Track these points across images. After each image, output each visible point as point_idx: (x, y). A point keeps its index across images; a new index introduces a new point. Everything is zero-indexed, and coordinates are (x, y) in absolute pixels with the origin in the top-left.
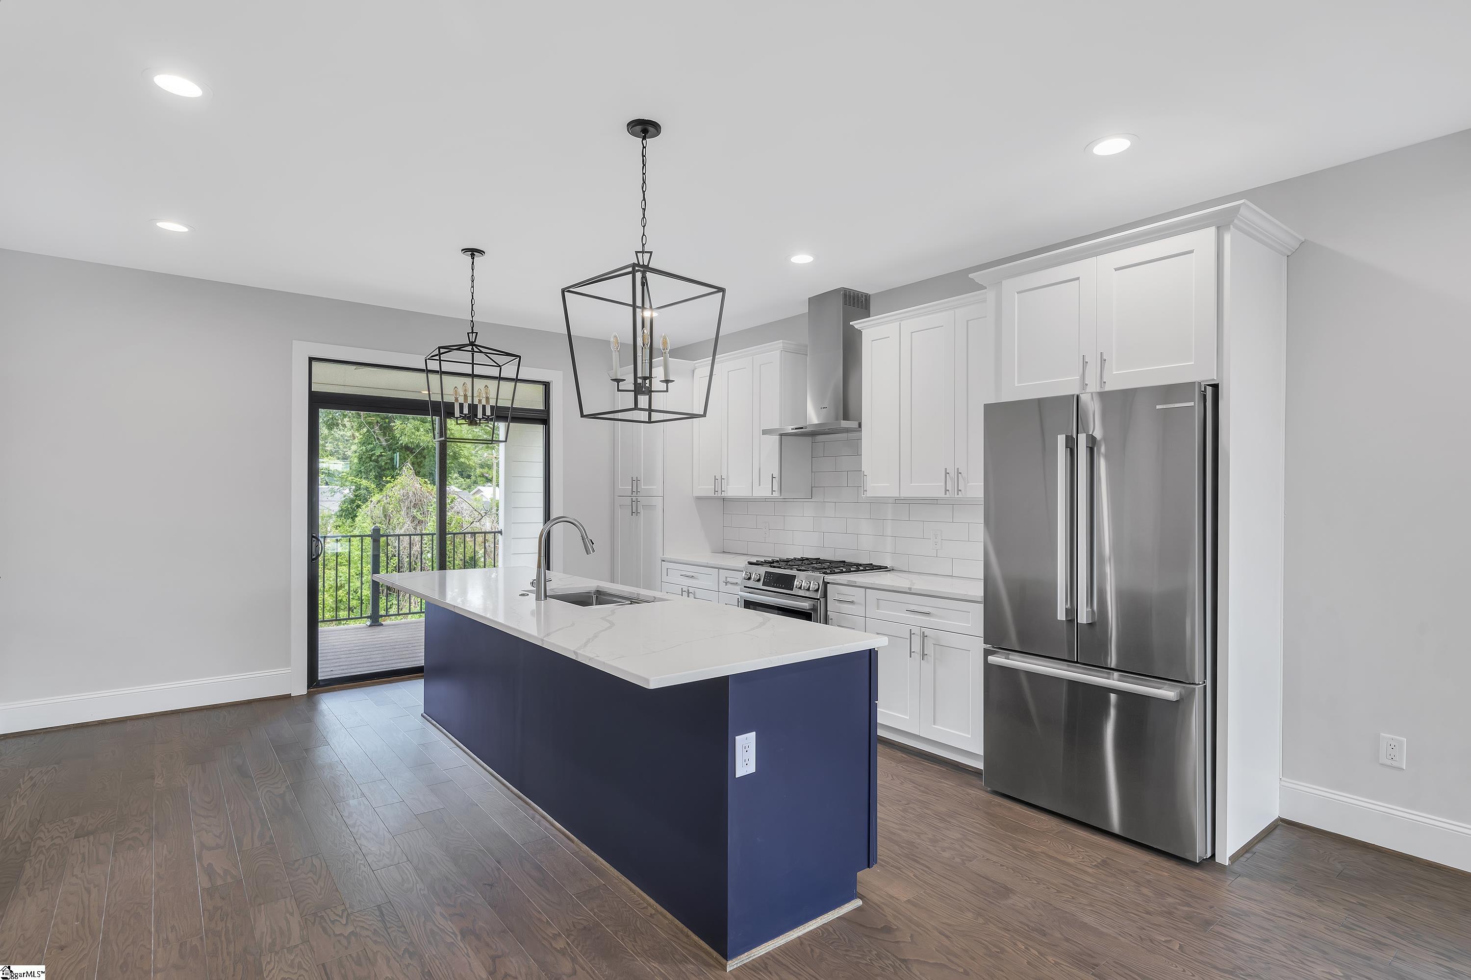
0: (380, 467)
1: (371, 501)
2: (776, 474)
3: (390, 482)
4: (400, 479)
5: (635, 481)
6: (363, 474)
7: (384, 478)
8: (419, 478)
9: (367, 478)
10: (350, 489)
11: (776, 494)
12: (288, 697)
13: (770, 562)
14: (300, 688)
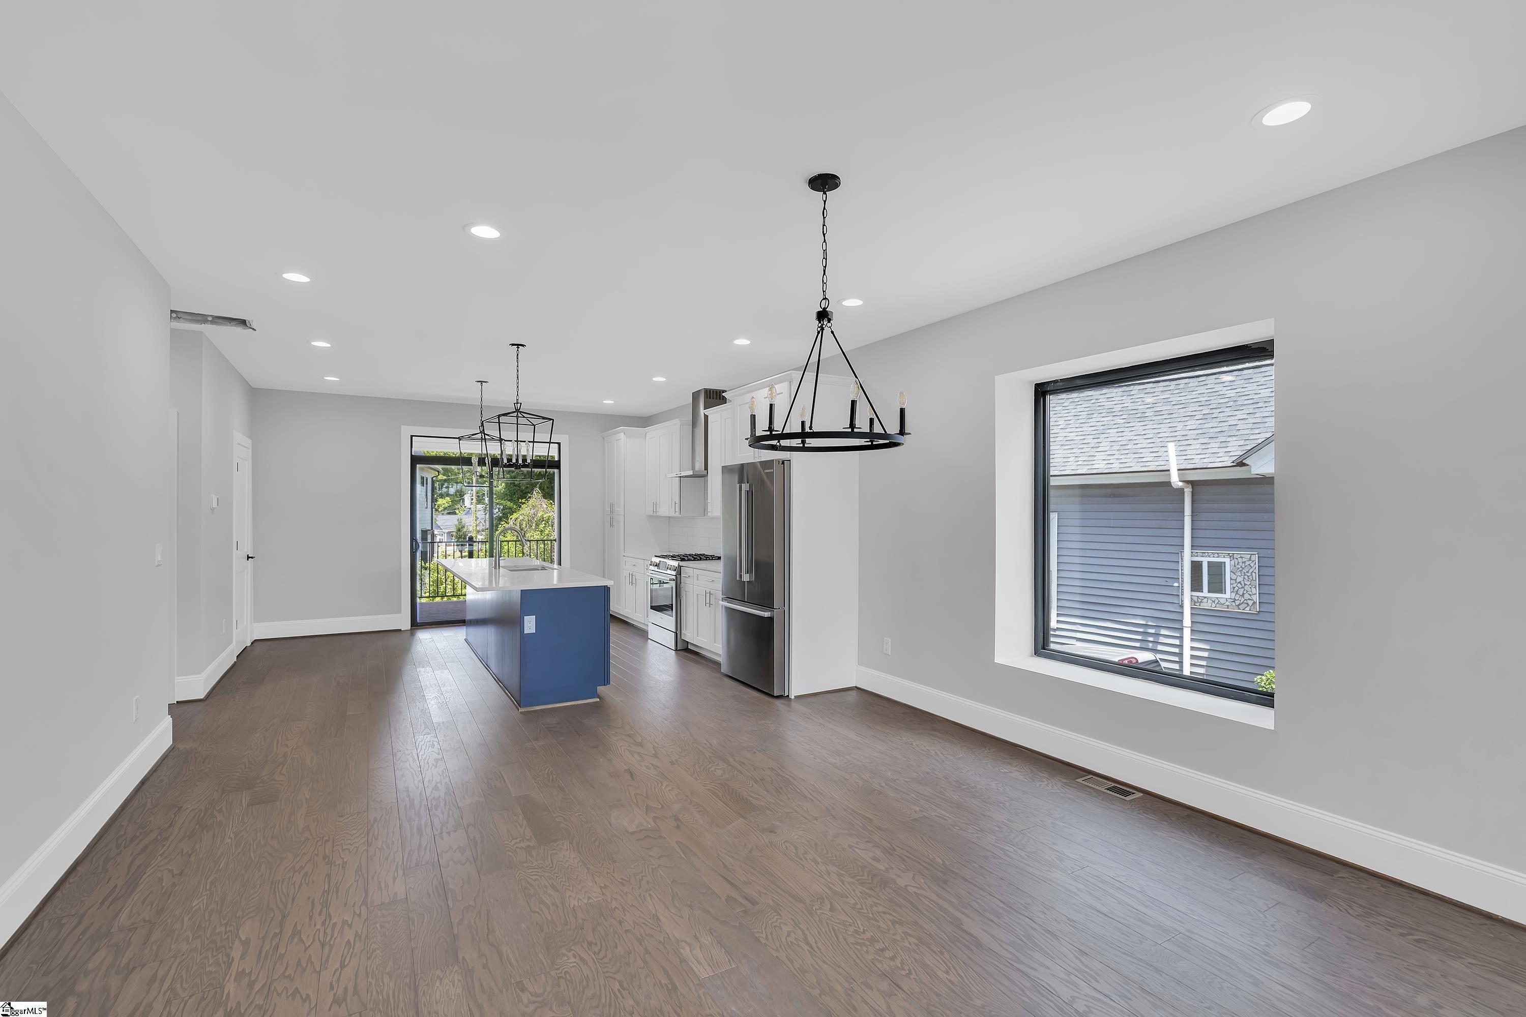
0: (522, 491)
1: (511, 518)
2: (678, 501)
3: (524, 503)
4: (531, 501)
5: (612, 505)
6: (508, 497)
7: (520, 500)
8: (545, 500)
9: (512, 500)
10: (499, 509)
11: (677, 514)
12: (400, 630)
13: (672, 557)
14: (406, 625)
